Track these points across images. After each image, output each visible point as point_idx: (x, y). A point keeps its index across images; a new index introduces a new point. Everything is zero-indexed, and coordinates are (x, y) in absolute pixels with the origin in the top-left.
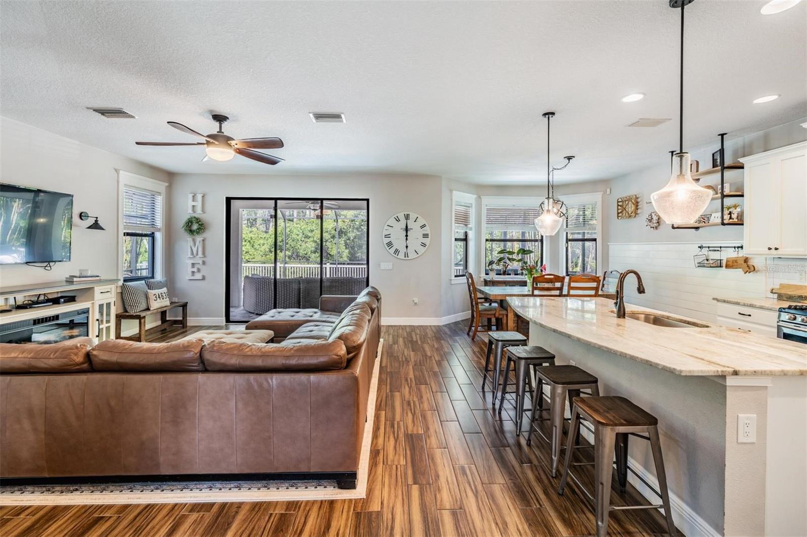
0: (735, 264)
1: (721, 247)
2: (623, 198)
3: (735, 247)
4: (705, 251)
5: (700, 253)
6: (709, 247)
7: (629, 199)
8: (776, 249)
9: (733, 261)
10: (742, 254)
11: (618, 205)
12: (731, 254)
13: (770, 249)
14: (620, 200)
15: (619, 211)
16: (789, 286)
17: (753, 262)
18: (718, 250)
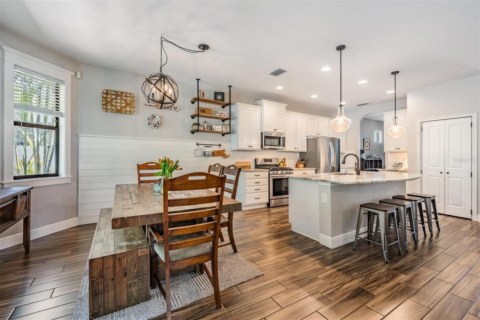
0: (219, 154)
1: (211, 145)
2: (110, 91)
3: (219, 145)
4: (202, 147)
5: (199, 148)
6: (204, 144)
7: (118, 94)
8: (252, 147)
9: (218, 152)
10: (221, 148)
11: (103, 97)
12: (216, 148)
13: (249, 146)
14: (105, 92)
15: (104, 103)
16: (240, 163)
17: (227, 153)
18: (210, 147)
